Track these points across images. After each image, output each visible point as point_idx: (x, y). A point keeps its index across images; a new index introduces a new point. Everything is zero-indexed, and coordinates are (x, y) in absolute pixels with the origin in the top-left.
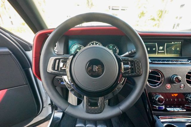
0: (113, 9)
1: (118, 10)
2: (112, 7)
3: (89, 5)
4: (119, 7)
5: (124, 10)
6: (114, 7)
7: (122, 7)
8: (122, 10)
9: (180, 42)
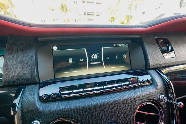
0: (88, 15)
1: (93, 15)
2: (88, 12)
3: (63, 10)
4: (94, 13)
5: (99, 15)
6: (89, 12)
7: (97, 13)
8: (97, 15)
9: (127, 45)
